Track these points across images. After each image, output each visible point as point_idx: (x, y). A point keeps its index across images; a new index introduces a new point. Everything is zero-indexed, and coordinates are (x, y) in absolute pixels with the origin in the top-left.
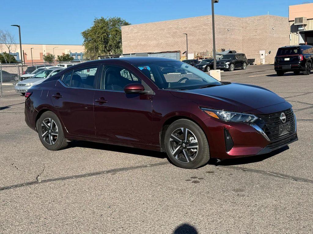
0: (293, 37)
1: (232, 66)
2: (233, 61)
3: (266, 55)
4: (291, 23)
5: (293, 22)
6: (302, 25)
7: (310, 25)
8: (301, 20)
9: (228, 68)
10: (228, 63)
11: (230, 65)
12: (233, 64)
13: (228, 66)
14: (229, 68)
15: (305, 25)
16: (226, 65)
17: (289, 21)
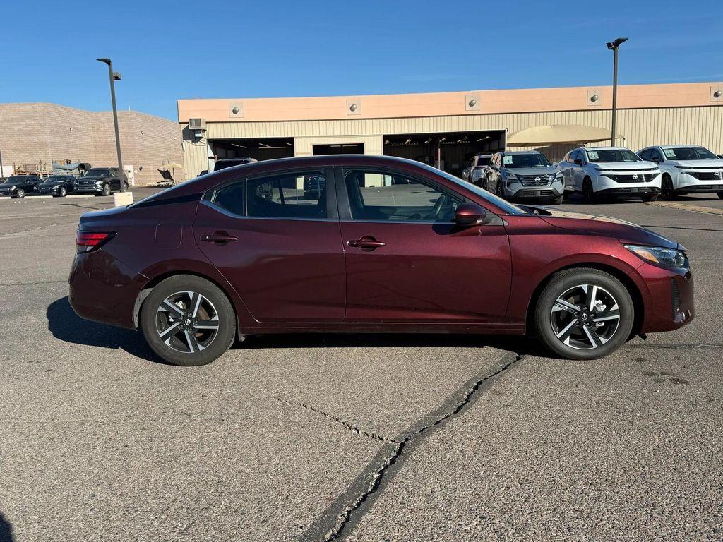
0: (188, 147)
1: (107, 187)
2: (108, 180)
3: (136, 172)
4: (183, 126)
5: (186, 125)
6: (200, 130)
7: (211, 131)
8: (198, 122)
9: (99, 190)
10: (102, 182)
11: (103, 185)
12: (107, 183)
13: (99, 186)
14: (103, 190)
15: (204, 130)
16: (96, 186)
17: (180, 123)
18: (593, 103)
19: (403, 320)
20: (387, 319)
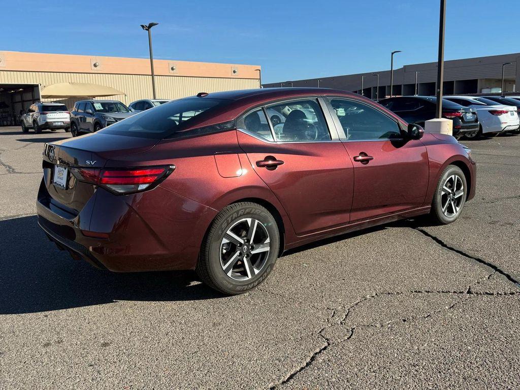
18: (95, 68)
19: (377, 216)
20: (371, 217)
